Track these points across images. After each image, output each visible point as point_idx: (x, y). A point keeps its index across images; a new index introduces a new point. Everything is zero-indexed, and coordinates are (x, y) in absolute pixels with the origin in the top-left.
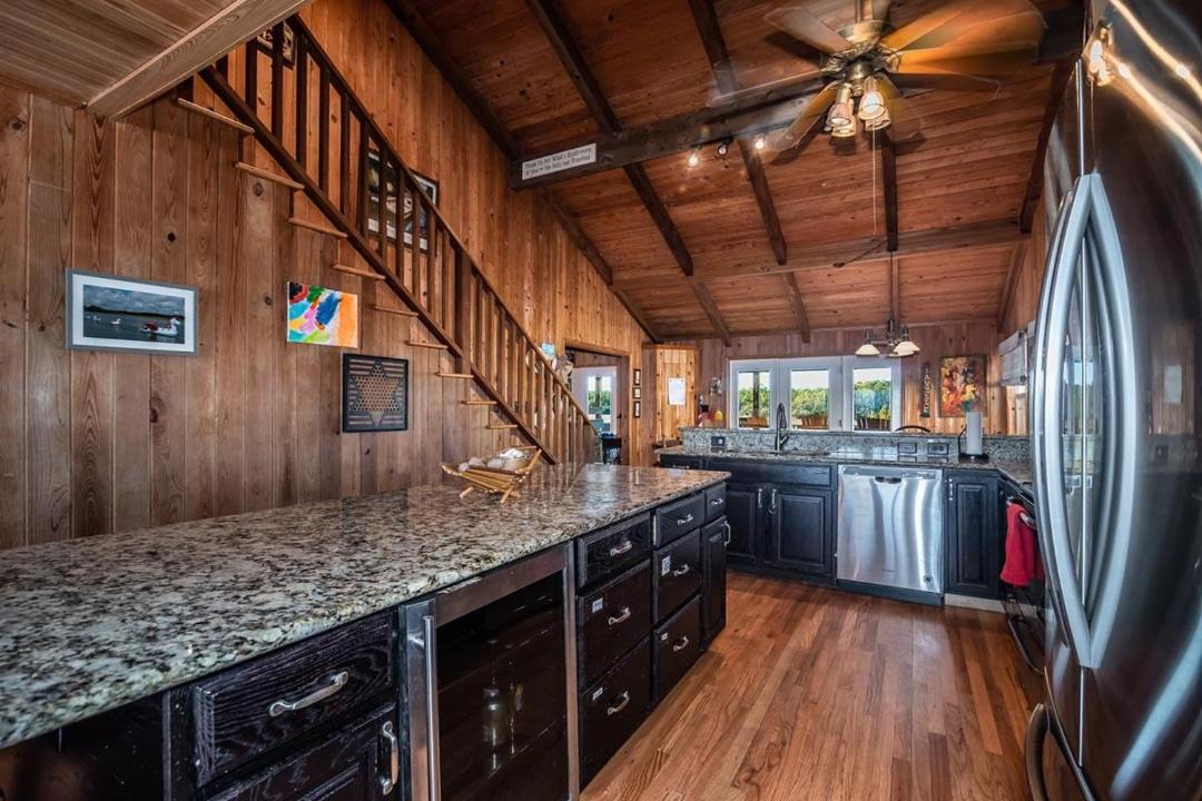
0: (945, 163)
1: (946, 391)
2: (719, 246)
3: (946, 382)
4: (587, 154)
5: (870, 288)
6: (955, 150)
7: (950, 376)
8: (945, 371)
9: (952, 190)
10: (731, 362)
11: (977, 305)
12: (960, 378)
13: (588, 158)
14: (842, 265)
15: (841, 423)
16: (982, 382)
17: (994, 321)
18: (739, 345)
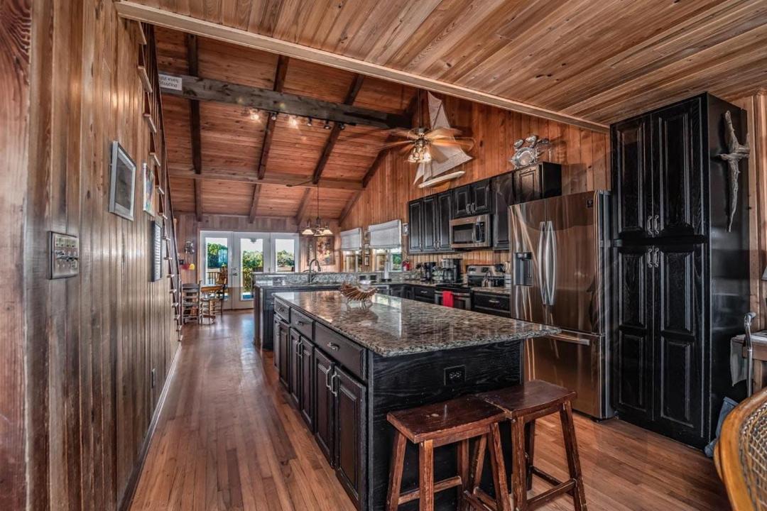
0: (347, 152)
1: (318, 252)
2: (224, 160)
3: (319, 248)
4: (175, 83)
5: (293, 199)
6: (352, 148)
7: (320, 246)
8: (318, 243)
9: (345, 164)
10: (201, 232)
11: (333, 213)
12: (324, 247)
13: (176, 86)
14: (291, 186)
15: (269, 270)
16: (332, 250)
17: (337, 222)
18: (207, 221)
